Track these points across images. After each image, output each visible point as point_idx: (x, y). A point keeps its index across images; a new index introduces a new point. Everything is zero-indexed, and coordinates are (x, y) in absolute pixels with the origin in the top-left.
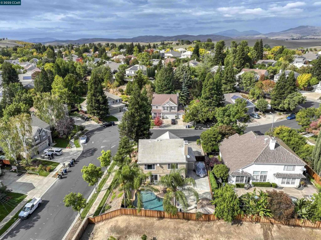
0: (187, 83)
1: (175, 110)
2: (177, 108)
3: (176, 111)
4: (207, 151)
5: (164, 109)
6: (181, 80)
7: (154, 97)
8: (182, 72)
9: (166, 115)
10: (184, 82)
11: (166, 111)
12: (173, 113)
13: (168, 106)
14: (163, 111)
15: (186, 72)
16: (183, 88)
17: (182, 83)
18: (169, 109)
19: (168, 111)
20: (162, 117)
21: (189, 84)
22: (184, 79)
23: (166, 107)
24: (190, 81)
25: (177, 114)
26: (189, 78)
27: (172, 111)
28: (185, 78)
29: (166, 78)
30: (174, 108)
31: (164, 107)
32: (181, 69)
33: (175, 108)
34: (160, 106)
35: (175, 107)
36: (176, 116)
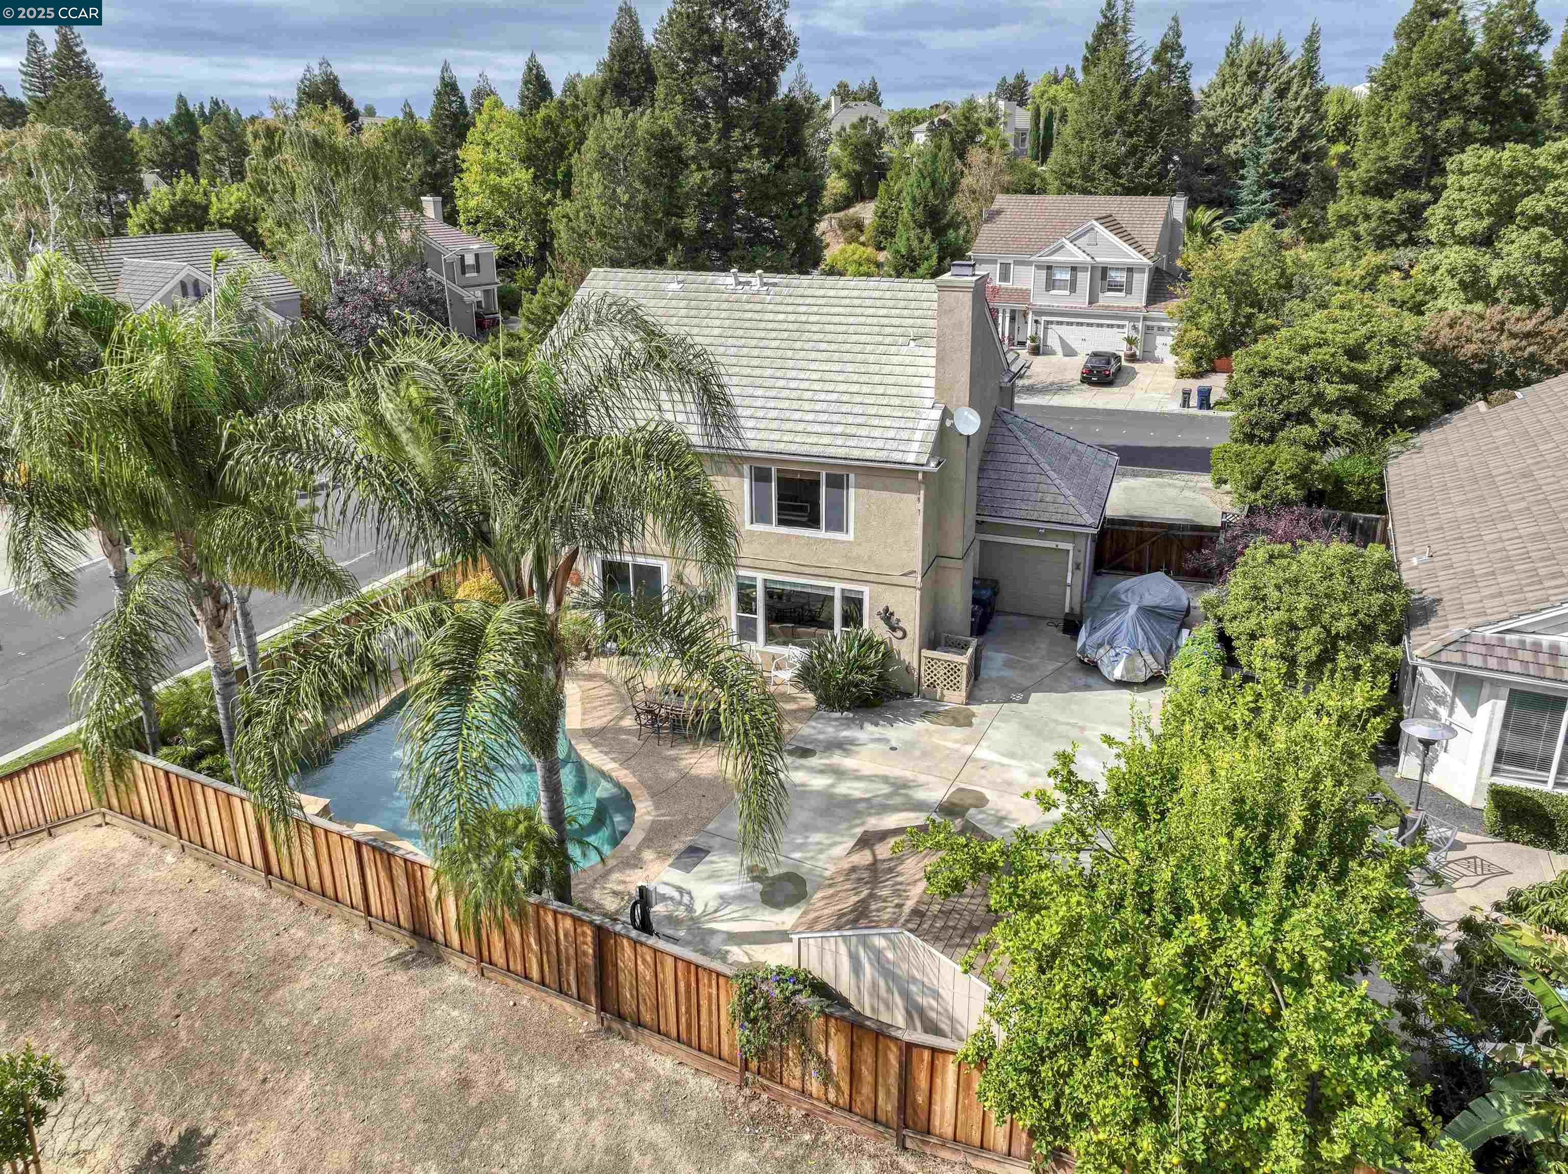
0: (1277, 166)
1: (1129, 291)
2: (1142, 282)
3: (1138, 298)
4: (1255, 488)
5: (1051, 284)
6: (1232, 149)
7: (999, 212)
8: (1248, 90)
9: (1063, 330)
10: (1257, 157)
11: (1060, 299)
12: (1116, 317)
13: (1081, 257)
14: (1041, 300)
15: (1281, 93)
16: (1244, 195)
17: (1239, 163)
18: (1084, 279)
19: (1080, 300)
20: (1033, 340)
21: (1288, 174)
22: (1257, 141)
23: (1062, 266)
24: (1305, 158)
25: (1140, 325)
26: (1294, 134)
27: (1108, 299)
28: (1264, 131)
29: (1121, 118)
30: (1120, 277)
31: (1049, 268)
32: (1241, 72)
33: (1130, 282)
34: (1029, 263)
35: (1130, 270)
36: (1130, 341)
